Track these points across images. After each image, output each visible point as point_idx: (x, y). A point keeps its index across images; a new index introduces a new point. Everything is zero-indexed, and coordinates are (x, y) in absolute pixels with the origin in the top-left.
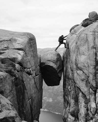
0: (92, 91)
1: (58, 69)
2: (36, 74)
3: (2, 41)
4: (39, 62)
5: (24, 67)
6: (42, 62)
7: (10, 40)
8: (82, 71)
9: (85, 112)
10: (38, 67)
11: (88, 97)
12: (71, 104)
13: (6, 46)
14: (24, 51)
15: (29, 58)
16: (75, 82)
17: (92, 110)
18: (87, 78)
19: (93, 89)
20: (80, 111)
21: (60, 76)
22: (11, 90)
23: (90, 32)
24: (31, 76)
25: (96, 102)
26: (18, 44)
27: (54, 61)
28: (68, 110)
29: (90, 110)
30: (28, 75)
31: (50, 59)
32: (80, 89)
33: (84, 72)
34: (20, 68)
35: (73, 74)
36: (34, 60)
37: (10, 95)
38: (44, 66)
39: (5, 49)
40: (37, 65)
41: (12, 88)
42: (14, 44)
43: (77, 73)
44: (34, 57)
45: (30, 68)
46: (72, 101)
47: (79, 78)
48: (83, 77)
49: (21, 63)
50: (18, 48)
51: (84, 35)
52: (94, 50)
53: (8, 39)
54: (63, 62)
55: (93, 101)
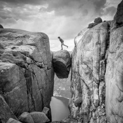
0: (95, 83)
1: (67, 65)
2: (48, 68)
3: (17, 37)
4: (51, 58)
5: (35, 61)
6: (53, 58)
7: (24, 37)
8: (87, 65)
9: (88, 103)
10: (51, 63)
11: (91, 89)
12: (76, 95)
13: (20, 42)
14: (36, 46)
15: (41, 53)
16: (79, 75)
17: (95, 102)
18: (91, 72)
19: (97, 82)
20: (83, 102)
21: (68, 71)
22: (20, 81)
23: (96, 30)
24: (42, 69)
25: (99, 94)
26: (30, 40)
27: (64, 57)
28: (73, 100)
29: (93, 102)
30: (39, 68)
31: (60, 56)
32: (84, 81)
33: (89, 66)
34: (31, 61)
35: (78, 68)
36: (46, 56)
37: (18, 85)
38: (55, 61)
39: (19, 44)
40: (50, 61)
41: (21, 79)
42: (27, 40)
43: (82, 67)
44: (46, 53)
45: (42, 62)
46: (77, 92)
47: (84, 72)
48: (87, 71)
49: (32, 57)
50: (30, 43)
51: (90, 33)
52: (99, 46)
53: (22, 36)
54: (71, 59)
55: (96, 93)
